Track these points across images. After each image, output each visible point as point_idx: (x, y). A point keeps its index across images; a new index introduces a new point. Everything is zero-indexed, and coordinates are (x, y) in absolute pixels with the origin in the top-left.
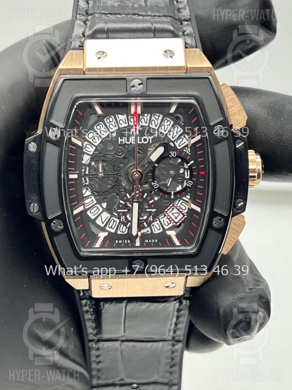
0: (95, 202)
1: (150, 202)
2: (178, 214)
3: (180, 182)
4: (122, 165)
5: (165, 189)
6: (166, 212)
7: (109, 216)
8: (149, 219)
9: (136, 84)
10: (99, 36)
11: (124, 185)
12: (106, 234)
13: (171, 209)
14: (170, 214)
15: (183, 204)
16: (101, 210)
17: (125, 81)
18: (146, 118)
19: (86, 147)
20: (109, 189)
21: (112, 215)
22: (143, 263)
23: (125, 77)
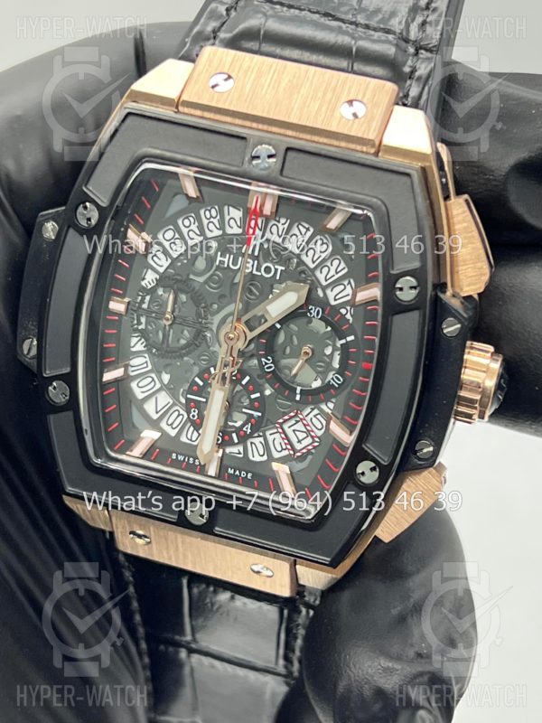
0: (150, 367)
1: (253, 396)
2: (305, 435)
3: (320, 372)
5: (285, 378)
6: (281, 424)
7: (171, 402)
8: (244, 429)
9: (264, 155)
10: (243, 43)
12: (156, 435)
13: (293, 422)
14: (289, 432)
16: (158, 386)
17: (243, 143)
18: (281, 227)
21: (177, 402)
23: (245, 136)
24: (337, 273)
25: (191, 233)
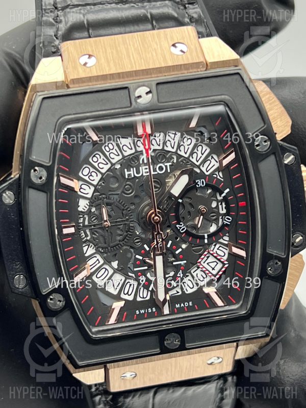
0: (102, 262)
1: (177, 252)
2: (216, 263)
3: (214, 220)
4: (133, 207)
5: (194, 232)
6: (200, 262)
7: (124, 279)
8: (178, 275)
9: (143, 94)
10: (77, 35)
11: (138, 233)
12: (122, 303)
13: (206, 258)
14: (205, 265)
15: (220, 248)
16: (111, 272)
17: (127, 91)
19: (81, 188)
20: (120, 241)
21: (127, 277)
22: (179, 336)
23: (126, 86)
24: (202, 154)
25: (100, 165)
